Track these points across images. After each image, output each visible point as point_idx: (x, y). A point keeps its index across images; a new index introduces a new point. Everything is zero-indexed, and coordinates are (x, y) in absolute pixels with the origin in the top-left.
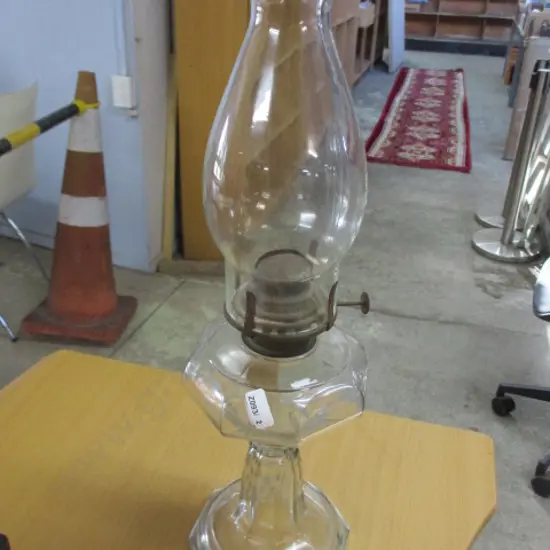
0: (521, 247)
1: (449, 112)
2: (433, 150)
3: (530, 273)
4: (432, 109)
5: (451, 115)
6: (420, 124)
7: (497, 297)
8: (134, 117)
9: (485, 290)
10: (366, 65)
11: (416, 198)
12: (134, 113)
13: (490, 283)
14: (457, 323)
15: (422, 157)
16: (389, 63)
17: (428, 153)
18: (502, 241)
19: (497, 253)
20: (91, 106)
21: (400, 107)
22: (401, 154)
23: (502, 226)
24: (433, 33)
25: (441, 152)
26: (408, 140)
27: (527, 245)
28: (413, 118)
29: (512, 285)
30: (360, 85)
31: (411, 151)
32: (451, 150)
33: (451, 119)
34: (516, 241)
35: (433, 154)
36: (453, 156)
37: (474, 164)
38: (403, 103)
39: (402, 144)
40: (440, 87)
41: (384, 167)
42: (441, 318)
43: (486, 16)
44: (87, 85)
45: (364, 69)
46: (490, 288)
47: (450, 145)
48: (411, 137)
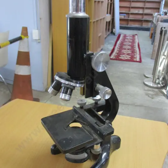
0: (159, 83)
1: (134, 46)
2: (130, 56)
3: (162, 91)
4: (129, 45)
5: (135, 47)
6: (125, 49)
7: (153, 98)
8: (39, 42)
9: (149, 96)
10: (108, 33)
11: (126, 70)
12: (39, 41)
13: (150, 94)
14: (141, 106)
15: (126, 58)
16: (115, 33)
17: (128, 57)
18: (153, 82)
19: (151, 85)
20: (26, 37)
21: (119, 45)
22: (120, 58)
23: (152, 78)
24: (128, 24)
25: (132, 57)
26: (122, 54)
27: (161, 83)
28: (123, 48)
29: (157, 95)
30: (107, 39)
31: (123, 57)
32: (135, 56)
33: (134, 48)
34: (157, 82)
35: (130, 57)
36: (136, 58)
37: (143, 60)
38: (120, 44)
39: (120, 55)
40: (130, 39)
41: (115, 61)
42: (136, 104)
43: (143, 19)
44: (25, 31)
45: (108, 34)
46: (150, 96)
47: (135, 55)
48: (123, 53)
